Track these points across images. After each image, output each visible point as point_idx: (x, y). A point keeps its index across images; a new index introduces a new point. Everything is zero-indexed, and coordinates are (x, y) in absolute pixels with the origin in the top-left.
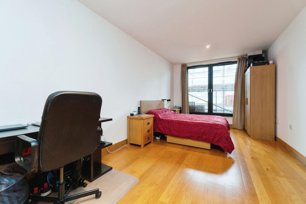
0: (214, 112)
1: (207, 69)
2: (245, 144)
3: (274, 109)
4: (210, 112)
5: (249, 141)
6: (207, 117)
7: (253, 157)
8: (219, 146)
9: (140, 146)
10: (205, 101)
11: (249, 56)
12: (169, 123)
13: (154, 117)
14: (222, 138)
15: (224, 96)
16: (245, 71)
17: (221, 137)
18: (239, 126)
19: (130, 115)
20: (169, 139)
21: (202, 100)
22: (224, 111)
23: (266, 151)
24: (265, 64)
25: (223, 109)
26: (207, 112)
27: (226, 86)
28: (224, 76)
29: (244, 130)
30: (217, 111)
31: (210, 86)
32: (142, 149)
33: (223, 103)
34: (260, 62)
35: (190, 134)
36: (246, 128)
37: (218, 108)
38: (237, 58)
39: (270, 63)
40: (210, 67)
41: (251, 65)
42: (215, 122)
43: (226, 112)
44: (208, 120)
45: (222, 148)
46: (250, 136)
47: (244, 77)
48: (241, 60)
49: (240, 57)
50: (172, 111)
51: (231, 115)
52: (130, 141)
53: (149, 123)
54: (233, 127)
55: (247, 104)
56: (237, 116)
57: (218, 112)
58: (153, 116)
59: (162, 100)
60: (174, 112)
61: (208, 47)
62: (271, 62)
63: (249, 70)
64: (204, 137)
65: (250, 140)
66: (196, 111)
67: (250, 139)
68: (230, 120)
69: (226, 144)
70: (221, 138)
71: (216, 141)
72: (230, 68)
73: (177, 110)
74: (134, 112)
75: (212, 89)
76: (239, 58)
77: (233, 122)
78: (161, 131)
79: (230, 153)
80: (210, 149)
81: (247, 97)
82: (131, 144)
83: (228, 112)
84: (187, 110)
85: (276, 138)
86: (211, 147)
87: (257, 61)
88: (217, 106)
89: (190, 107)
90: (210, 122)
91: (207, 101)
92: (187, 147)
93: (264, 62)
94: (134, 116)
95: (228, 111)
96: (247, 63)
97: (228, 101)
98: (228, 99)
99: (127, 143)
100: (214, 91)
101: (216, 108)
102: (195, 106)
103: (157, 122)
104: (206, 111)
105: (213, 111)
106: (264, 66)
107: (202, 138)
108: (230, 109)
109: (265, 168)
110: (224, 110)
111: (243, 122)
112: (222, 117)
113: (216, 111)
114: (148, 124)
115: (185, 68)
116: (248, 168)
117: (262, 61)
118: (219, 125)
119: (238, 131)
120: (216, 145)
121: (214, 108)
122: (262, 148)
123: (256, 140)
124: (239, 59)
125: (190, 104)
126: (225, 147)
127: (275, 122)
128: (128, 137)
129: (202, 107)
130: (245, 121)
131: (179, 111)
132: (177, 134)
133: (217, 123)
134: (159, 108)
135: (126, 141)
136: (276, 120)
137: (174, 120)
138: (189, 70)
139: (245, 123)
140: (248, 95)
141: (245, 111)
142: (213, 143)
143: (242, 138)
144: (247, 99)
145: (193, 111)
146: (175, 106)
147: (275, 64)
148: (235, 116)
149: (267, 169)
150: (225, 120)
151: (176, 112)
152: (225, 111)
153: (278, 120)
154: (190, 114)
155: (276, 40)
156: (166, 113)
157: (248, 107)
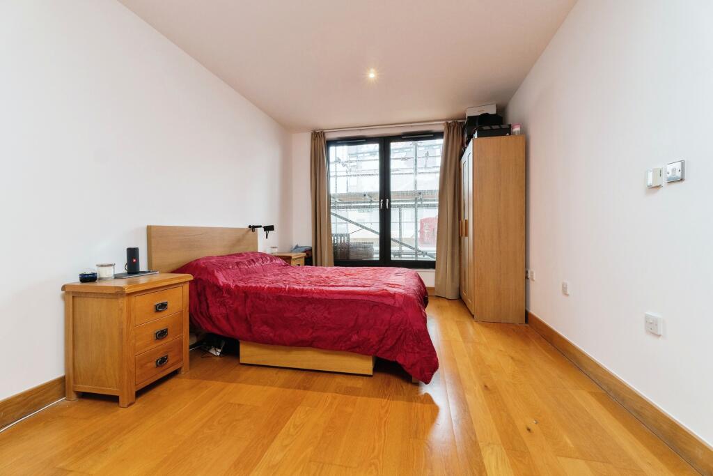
0: (393, 258)
1: (375, 147)
2: (464, 342)
3: (524, 245)
4: (386, 259)
5: (472, 328)
6: (372, 272)
7: (486, 386)
8: (396, 362)
9: (114, 399)
10: (373, 231)
11: (468, 117)
12: (246, 296)
13: (190, 282)
14: (405, 337)
15: (416, 219)
16: (461, 154)
17: (401, 335)
18: (450, 293)
19: (77, 280)
20: (248, 353)
21: (366, 228)
22: (416, 254)
23: (512, 358)
24: (505, 135)
25: (414, 251)
26: (378, 259)
27: (420, 194)
28: (416, 174)
29: (460, 300)
30: (403, 256)
31: (385, 192)
32: (121, 413)
33: (414, 237)
34: (494, 127)
35: (311, 331)
36: (464, 294)
37: (404, 249)
38: (444, 122)
39: (515, 132)
40: (385, 143)
41: (476, 135)
42: (386, 288)
43: (421, 258)
44: (369, 282)
45: (405, 368)
46: (473, 316)
47: (460, 169)
48: (452, 129)
49: (449, 122)
50: (279, 261)
51: (429, 265)
52: (75, 382)
53: (163, 306)
54: (436, 294)
55: (467, 235)
56: (445, 265)
57: (405, 258)
58: (189, 277)
59: (250, 227)
60: (283, 262)
61: (372, 75)
62: (516, 129)
63: (469, 149)
64: (355, 338)
65: (473, 326)
66: (353, 257)
67: (475, 323)
68: (429, 278)
69: (417, 355)
70: (402, 338)
71: (388, 347)
72: (430, 155)
73: (294, 255)
74: (102, 266)
75: (387, 200)
76: (447, 123)
77: (436, 280)
78: (219, 329)
79: (427, 381)
80: (371, 373)
81: (466, 218)
82: (84, 396)
83: (426, 257)
84: (327, 255)
85: (528, 317)
86: (375, 370)
87: (487, 125)
88: (401, 244)
89: (335, 248)
90: (373, 289)
91: (378, 230)
92: (305, 372)
93: (501, 128)
94: (98, 284)
95: (426, 254)
96: (466, 136)
97: (426, 231)
98: (427, 227)
99: (64, 394)
100: (395, 206)
101: (400, 248)
102: (348, 246)
103: (206, 300)
104: (376, 257)
105: (392, 256)
106: (503, 138)
107: (348, 343)
108: (429, 250)
109: (521, 425)
110: (417, 252)
111: (457, 280)
112: (410, 270)
113: (399, 255)
114: (157, 311)
115: (321, 143)
116: (478, 438)
117: (499, 125)
118: (397, 296)
119: (446, 303)
120: (389, 359)
121: (394, 248)
122: (502, 348)
123: (487, 327)
124: (448, 126)
125: (337, 241)
126: (412, 365)
127: (527, 278)
128: (67, 369)
129: (366, 247)
130: (463, 279)
131: (303, 260)
132: (271, 335)
133: (392, 290)
134: (237, 250)
135: (61, 386)
136: (527, 272)
137: (264, 288)
138: (332, 149)
139: (463, 283)
140: (469, 215)
141: (462, 254)
142: (378, 354)
143: (457, 322)
144: (467, 222)
145: (345, 257)
146: (297, 247)
147: (524, 134)
148: (440, 266)
149: (529, 430)
150: (416, 280)
151: (293, 263)
152: (419, 256)
153: (532, 273)
154: (335, 266)
155: (526, 75)
156: (253, 265)
157: (469, 241)
